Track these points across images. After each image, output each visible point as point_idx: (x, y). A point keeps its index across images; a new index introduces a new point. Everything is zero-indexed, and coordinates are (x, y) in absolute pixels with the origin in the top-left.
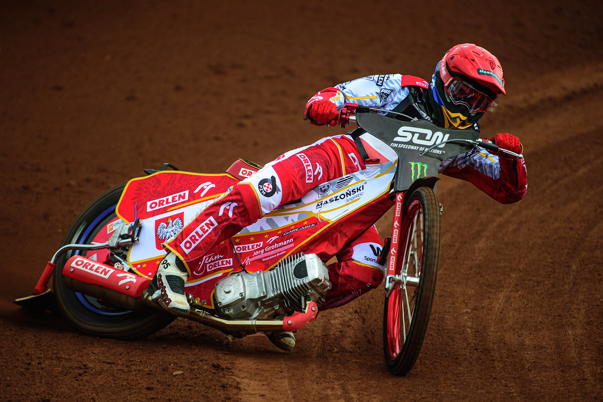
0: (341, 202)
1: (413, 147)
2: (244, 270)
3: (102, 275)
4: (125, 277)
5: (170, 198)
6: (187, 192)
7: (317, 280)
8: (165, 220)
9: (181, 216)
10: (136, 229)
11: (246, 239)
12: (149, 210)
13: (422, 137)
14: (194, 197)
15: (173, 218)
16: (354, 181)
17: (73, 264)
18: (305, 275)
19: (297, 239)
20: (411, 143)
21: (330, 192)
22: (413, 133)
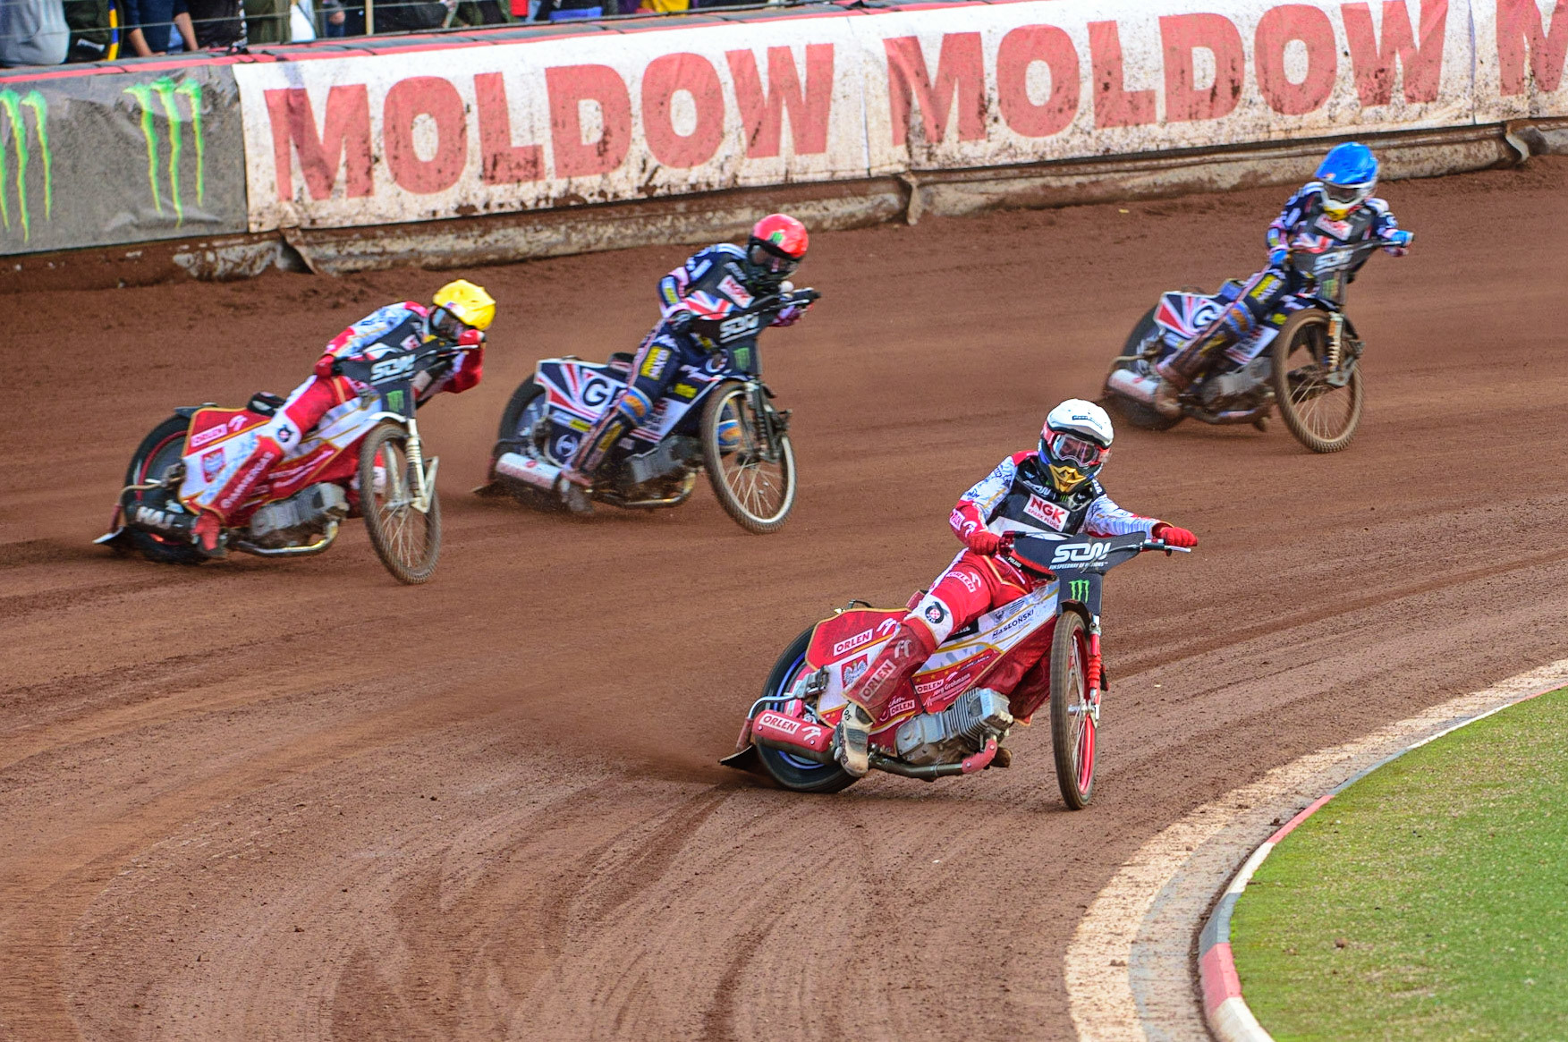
0: (1014, 630)
1: (1072, 566)
2: (925, 712)
3: (789, 731)
4: (810, 731)
5: (855, 638)
6: (871, 631)
7: (994, 717)
8: (850, 664)
9: (864, 658)
10: (824, 677)
11: (926, 678)
12: (836, 653)
13: (1081, 552)
14: (877, 636)
15: (857, 660)
16: (1025, 606)
17: (761, 722)
18: (981, 712)
19: (973, 673)
20: (1069, 561)
21: (1004, 619)
22: (1071, 551)
